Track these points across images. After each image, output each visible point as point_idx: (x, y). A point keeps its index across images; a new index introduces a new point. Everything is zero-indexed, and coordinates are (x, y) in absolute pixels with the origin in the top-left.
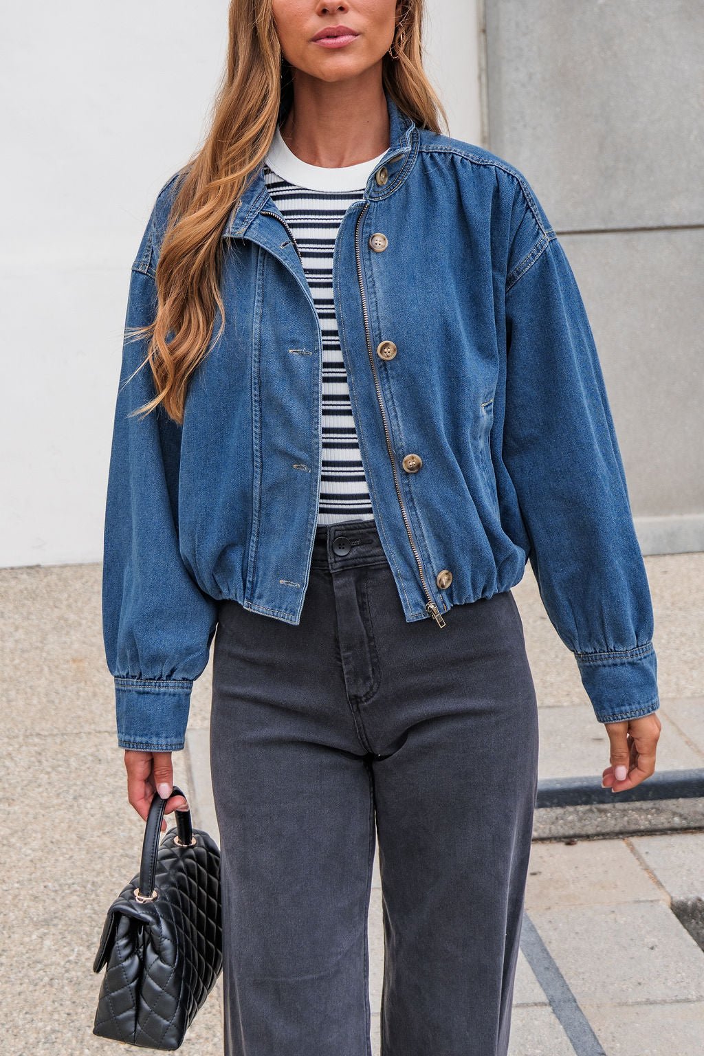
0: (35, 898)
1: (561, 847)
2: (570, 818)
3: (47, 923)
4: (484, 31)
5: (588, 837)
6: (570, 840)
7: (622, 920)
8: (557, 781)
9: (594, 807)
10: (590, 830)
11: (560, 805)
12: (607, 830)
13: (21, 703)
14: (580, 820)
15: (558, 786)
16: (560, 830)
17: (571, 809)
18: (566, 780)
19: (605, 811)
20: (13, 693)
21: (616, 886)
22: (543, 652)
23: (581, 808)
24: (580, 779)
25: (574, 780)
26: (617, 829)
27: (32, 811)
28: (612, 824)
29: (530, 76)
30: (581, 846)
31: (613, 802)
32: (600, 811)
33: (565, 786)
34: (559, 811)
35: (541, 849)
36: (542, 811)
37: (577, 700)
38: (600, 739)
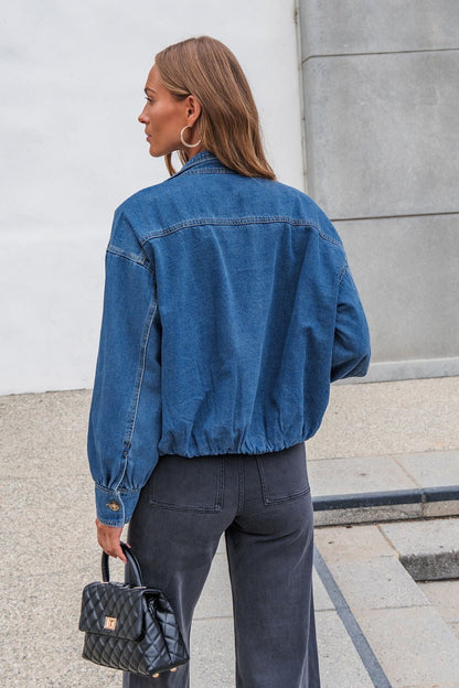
0: (79, 557)
1: (344, 529)
2: (349, 514)
3: (85, 570)
4: (304, 119)
5: (358, 524)
6: (349, 526)
7: (374, 565)
8: (342, 496)
9: (361, 509)
10: (359, 520)
11: (344, 508)
12: (368, 520)
13: (74, 459)
14: (354, 515)
15: (342, 498)
16: (343, 520)
17: (349, 510)
18: (346, 495)
19: (366, 511)
20: (70, 454)
21: (372, 549)
23: (354, 509)
24: (354, 495)
25: (350, 495)
26: (373, 520)
28: (370, 517)
29: (327, 141)
30: (355, 528)
31: (370, 506)
32: (364, 511)
33: (346, 498)
34: (343, 511)
35: (334, 530)
36: (335, 511)
37: (352, 455)
38: (364, 475)
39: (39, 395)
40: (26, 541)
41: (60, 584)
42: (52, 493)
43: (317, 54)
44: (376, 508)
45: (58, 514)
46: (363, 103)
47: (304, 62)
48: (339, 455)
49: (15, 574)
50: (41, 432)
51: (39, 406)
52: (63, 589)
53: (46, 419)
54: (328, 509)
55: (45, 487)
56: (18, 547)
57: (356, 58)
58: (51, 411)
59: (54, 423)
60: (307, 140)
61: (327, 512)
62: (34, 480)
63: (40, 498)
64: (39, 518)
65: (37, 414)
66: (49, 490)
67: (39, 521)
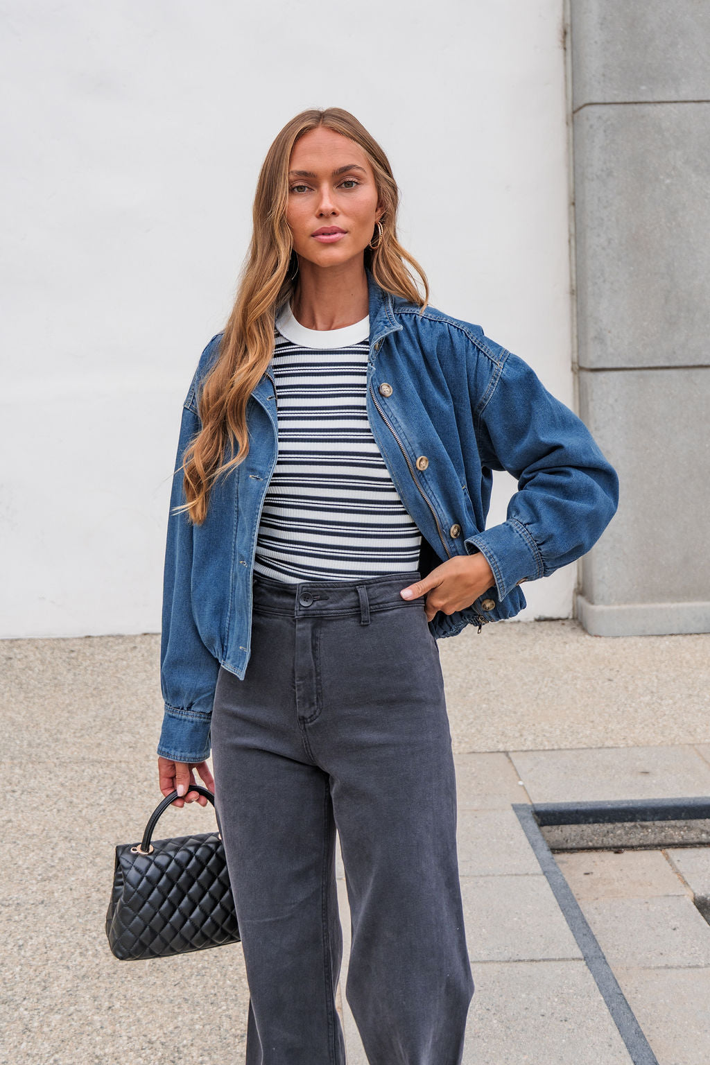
1: (611, 855)
2: (619, 832)
4: (573, 204)
5: (632, 848)
6: (618, 850)
7: (653, 909)
8: (609, 802)
9: (638, 824)
10: (635, 843)
11: (610, 821)
12: (648, 842)
14: (627, 834)
15: (609, 806)
16: (610, 841)
17: (619, 825)
18: (616, 802)
19: (647, 827)
21: (651, 884)
22: (607, 705)
23: (627, 825)
24: (628, 802)
25: (622, 802)
26: (656, 842)
28: (652, 838)
29: (609, 241)
30: (627, 855)
31: (653, 820)
32: (643, 827)
33: (615, 806)
34: (610, 826)
35: (594, 856)
36: (596, 826)
37: (631, 743)
38: (647, 773)
39: (132, 638)
43: (595, 100)
44: (663, 823)
46: (668, 181)
47: (575, 112)
48: (609, 743)
50: (135, 694)
51: (130, 655)
53: (143, 675)
54: (587, 822)
55: (141, 776)
57: (659, 106)
60: (577, 239)
61: (584, 827)
62: (123, 765)
63: (132, 792)
64: (131, 819)
65: (128, 666)
66: (146, 780)
67: (131, 823)
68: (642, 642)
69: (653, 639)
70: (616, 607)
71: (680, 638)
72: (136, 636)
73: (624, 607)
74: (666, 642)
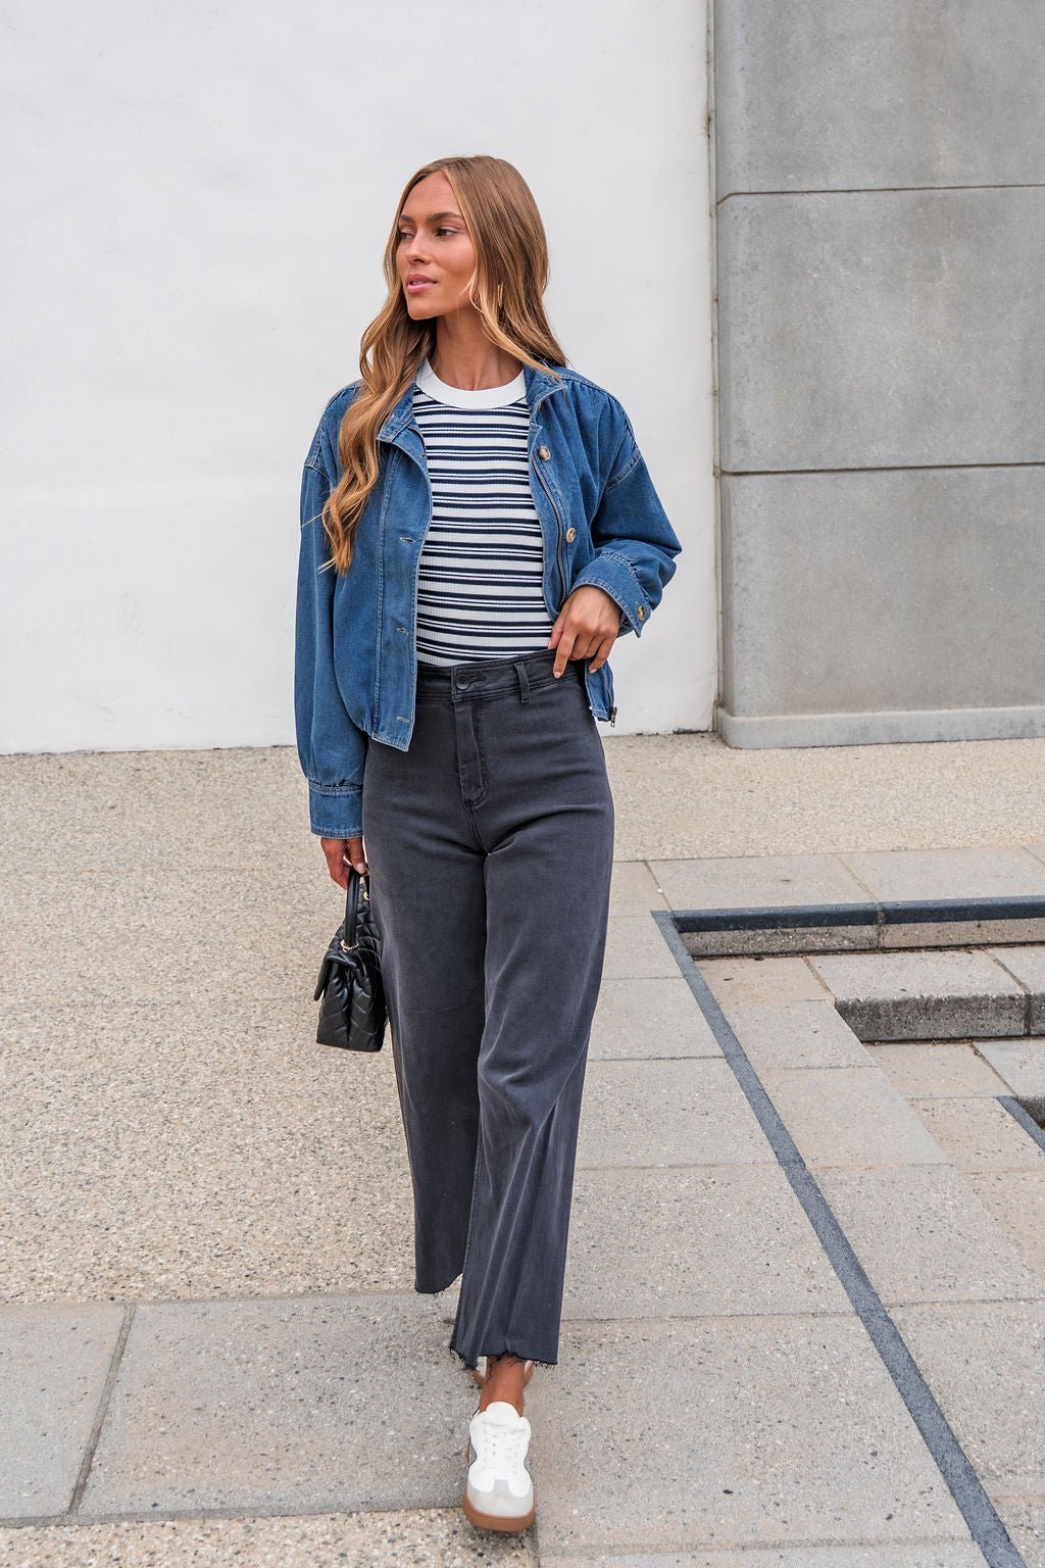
1: (752, 961)
2: (760, 939)
4: (717, 300)
5: (773, 955)
6: (758, 956)
7: (794, 1013)
8: (749, 909)
9: (779, 931)
10: (776, 950)
11: (751, 928)
12: (789, 949)
14: (767, 941)
15: (750, 913)
16: (750, 948)
17: (760, 932)
18: (756, 909)
19: (788, 934)
21: (792, 990)
22: (748, 816)
23: (768, 931)
24: (769, 909)
25: (763, 909)
26: (797, 949)
27: (328, 921)
28: (793, 945)
29: (754, 339)
30: (768, 961)
31: (794, 927)
32: (784, 934)
33: (756, 913)
34: (751, 933)
35: (734, 962)
36: (737, 933)
37: (772, 852)
38: (788, 881)
39: (261, 750)
40: (247, 954)
41: (301, 1011)
42: (284, 893)
43: (741, 191)
44: (805, 930)
45: (294, 921)
47: (720, 205)
48: (751, 852)
49: (231, 997)
50: (266, 805)
51: (261, 767)
52: (305, 1018)
53: (273, 787)
54: (727, 929)
55: (275, 883)
56: (233, 963)
57: (807, 196)
58: (282, 775)
59: (286, 793)
60: (720, 336)
61: (724, 933)
62: (256, 873)
63: (265, 898)
64: (266, 925)
65: (258, 778)
66: (280, 887)
67: (265, 929)
68: (783, 754)
69: (794, 751)
70: (757, 719)
71: (822, 750)
72: (265, 748)
73: (766, 718)
74: (809, 754)
